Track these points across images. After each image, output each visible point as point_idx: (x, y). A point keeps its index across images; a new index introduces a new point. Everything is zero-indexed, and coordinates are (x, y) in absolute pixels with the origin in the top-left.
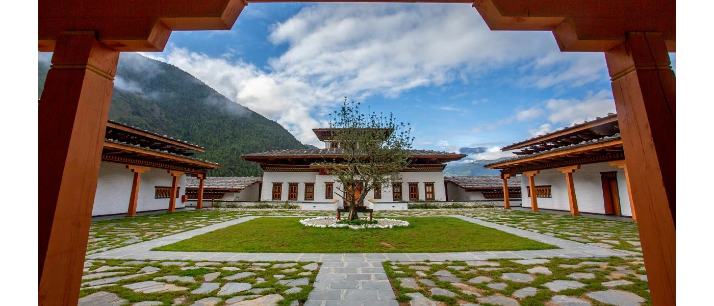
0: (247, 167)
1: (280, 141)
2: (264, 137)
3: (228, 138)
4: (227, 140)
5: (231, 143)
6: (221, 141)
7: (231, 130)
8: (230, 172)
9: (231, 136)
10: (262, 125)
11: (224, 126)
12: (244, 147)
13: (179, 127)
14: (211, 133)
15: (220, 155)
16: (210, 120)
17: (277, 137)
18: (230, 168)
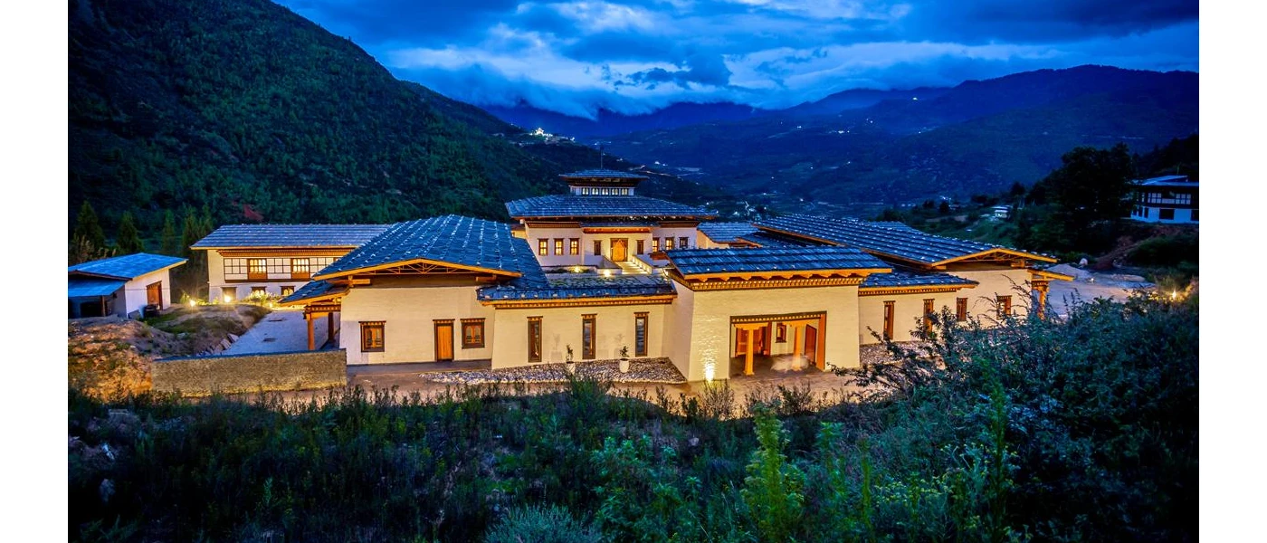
0: (310, 133)
1: (366, 82)
2: (334, 74)
3: (258, 72)
4: (257, 77)
5: (267, 82)
6: (245, 78)
7: (263, 56)
8: (277, 142)
9: (264, 70)
10: (324, 48)
11: (246, 48)
12: (295, 92)
13: (145, 47)
14: (220, 61)
15: (249, 107)
16: (211, 32)
17: (359, 74)
18: (274, 134)
